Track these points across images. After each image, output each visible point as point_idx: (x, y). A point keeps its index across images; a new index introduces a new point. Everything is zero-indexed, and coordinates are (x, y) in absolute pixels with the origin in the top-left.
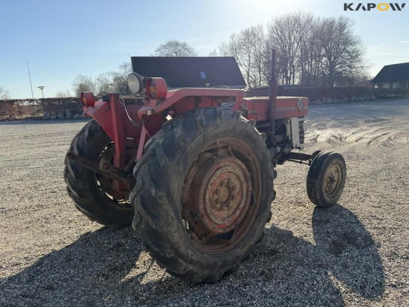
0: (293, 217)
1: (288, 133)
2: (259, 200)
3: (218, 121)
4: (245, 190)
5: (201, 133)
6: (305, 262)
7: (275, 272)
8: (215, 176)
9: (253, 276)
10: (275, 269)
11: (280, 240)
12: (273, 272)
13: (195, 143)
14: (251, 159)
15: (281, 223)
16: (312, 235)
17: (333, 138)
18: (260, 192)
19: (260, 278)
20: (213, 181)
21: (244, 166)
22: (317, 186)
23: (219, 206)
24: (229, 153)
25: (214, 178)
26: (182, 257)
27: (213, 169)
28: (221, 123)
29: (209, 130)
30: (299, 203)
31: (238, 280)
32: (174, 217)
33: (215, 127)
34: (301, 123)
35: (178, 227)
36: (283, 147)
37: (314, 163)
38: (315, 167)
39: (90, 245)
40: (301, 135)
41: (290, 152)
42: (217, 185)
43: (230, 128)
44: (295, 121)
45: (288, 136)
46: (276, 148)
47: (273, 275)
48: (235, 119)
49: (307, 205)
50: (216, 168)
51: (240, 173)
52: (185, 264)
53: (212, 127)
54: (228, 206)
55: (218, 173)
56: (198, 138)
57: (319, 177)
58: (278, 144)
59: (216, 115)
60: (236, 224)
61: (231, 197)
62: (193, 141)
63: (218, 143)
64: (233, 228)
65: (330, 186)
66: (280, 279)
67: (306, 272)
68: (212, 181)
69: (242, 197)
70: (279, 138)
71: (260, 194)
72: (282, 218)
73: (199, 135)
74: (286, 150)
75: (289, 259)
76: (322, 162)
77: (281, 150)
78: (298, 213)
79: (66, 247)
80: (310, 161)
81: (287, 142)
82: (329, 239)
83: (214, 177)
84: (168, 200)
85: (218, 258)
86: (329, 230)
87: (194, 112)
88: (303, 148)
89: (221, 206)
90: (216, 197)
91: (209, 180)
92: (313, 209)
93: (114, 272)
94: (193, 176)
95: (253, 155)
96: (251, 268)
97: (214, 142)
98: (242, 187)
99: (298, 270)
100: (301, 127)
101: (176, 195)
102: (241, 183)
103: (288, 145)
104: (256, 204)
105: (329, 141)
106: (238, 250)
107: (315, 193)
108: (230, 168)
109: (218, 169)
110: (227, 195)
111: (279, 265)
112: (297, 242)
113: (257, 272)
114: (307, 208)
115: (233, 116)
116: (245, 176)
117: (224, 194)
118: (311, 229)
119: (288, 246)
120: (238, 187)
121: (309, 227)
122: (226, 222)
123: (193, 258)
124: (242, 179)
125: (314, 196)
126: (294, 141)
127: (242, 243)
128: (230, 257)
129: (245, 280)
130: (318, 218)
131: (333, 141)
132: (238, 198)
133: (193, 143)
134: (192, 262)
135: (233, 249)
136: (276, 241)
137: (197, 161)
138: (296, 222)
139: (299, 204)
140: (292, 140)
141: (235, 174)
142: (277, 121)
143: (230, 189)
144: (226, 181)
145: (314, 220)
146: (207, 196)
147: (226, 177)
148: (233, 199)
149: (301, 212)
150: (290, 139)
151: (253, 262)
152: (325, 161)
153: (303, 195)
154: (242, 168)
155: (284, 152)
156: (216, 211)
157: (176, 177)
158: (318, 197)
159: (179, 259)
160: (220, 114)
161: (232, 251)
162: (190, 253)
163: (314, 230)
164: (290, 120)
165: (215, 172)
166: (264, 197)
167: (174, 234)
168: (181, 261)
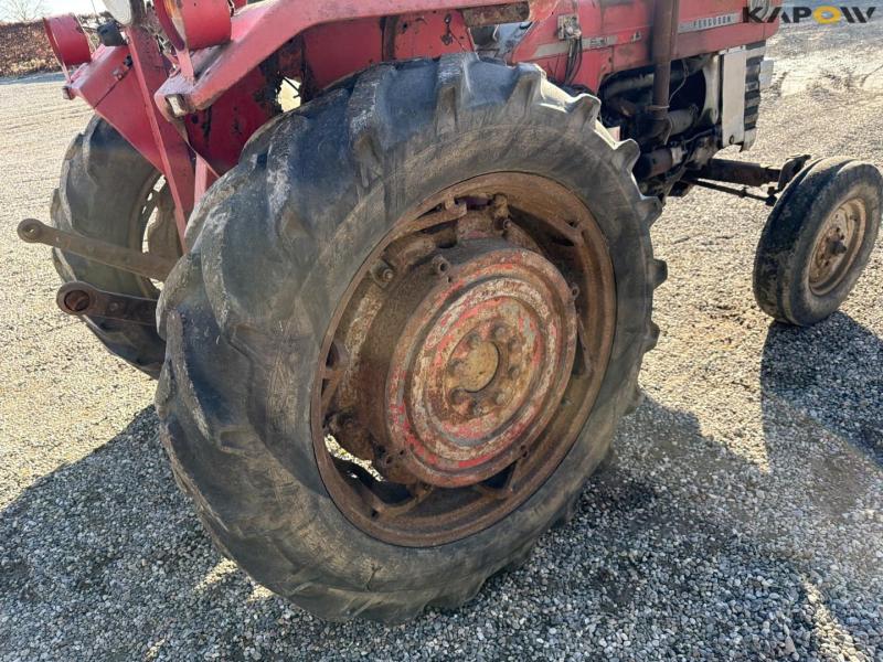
0: (705, 362)
1: (711, 100)
2: (603, 359)
3: (447, 124)
4: (552, 344)
5: (372, 183)
6: (736, 536)
7: (641, 575)
8: (443, 324)
9: (572, 584)
10: (640, 561)
11: (661, 448)
12: (635, 577)
13: (348, 227)
14: (577, 238)
15: (668, 385)
16: (761, 432)
17: (826, 83)
18: (607, 336)
19: (594, 602)
20: (434, 342)
21: (550, 270)
22: (788, 273)
23: (461, 409)
24: (500, 223)
25: (439, 331)
26: (340, 582)
27: (433, 302)
28: (457, 130)
29: (408, 165)
30: (726, 308)
31: (525, 603)
32: (297, 483)
33: (432, 148)
34: (754, 62)
35: (315, 505)
36: (691, 148)
37: (785, 199)
38: (787, 212)
39: (152, 446)
40: (751, 104)
41: (710, 160)
42: (452, 346)
43: (498, 142)
44: (735, 60)
45: (709, 110)
46: (671, 154)
47: (634, 589)
48: (516, 103)
49: (748, 314)
50: (444, 296)
51: (536, 296)
52: (352, 597)
53: (418, 151)
54: (493, 401)
55: (455, 310)
56: (362, 204)
57: (798, 245)
58: (676, 139)
59: (435, 99)
60: (523, 447)
61: (504, 371)
62: (341, 218)
63: (450, 204)
64: (510, 461)
65: (827, 264)
66: (654, 605)
67: (738, 582)
68: (431, 342)
69: (543, 367)
70: (680, 121)
71: (606, 343)
72: (672, 365)
73: (368, 190)
74: (700, 156)
75: (686, 524)
76: (812, 199)
77: (684, 157)
78: (720, 347)
79: (96, 451)
80: (771, 191)
81: (707, 130)
82: (814, 447)
83: (437, 328)
84: (264, 437)
85: (464, 550)
86: (814, 413)
87: (351, 91)
88: (752, 143)
89: (472, 406)
90: (450, 383)
91: (421, 341)
92: (766, 332)
93: (194, 548)
94: (367, 324)
95: (587, 223)
96: (569, 554)
97: (432, 204)
98: (542, 338)
99: (711, 571)
100: (752, 78)
101: (292, 417)
102: (541, 325)
103: (706, 139)
104: (592, 374)
105: (816, 92)
106: (529, 513)
107: (780, 291)
108: (500, 283)
109: (454, 297)
110: (492, 367)
111: (654, 548)
112: (714, 454)
113: (586, 571)
114: (749, 327)
115: (507, 92)
116: (555, 298)
117: (481, 368)
118: (756, 408)
119: (687, 472)
120: (530, 339)
121: (751, 400)
122: (486, 450)
123: (377, 575)
124: (544, 312)
125: (773, 299)
126: (725, 126)
127: (541, 491)
128: (502, 539)
129: (547, 600)
130: (779, 366)
131: (826, 91)
132: (530, 371)
133: (342, 229)
134: (374, 586)
135: (511, 513)
136: (651, 451)
137: (379, 273)
138: (713, 379)
139: (725, 311)
140: (719, 122)
141: (519, 300)
142: (677, 65)
143: (504, 349)
144: (484, 330)
145: (767, 372)
146: (417, 392)
147: (485, 314)
148: (510, 378)
149: (730, 340)
150: (714, 119)
151: (577, 529)
152: (823, 195)
153: (738, 281)
154: (544, 278)
155: (692, 164)
156: (454, 424)
157: (286, 362)
158: (786, 301)
159: (331, 590)
160: (454, 94)
161: (509, 519)
162: (367, 564)
163: (765, 409)
164: (721, 58)
165: (443, 309)
166: (618, 351)
167: (301, 533)
168: (339, 592)
